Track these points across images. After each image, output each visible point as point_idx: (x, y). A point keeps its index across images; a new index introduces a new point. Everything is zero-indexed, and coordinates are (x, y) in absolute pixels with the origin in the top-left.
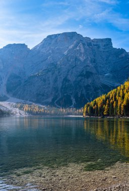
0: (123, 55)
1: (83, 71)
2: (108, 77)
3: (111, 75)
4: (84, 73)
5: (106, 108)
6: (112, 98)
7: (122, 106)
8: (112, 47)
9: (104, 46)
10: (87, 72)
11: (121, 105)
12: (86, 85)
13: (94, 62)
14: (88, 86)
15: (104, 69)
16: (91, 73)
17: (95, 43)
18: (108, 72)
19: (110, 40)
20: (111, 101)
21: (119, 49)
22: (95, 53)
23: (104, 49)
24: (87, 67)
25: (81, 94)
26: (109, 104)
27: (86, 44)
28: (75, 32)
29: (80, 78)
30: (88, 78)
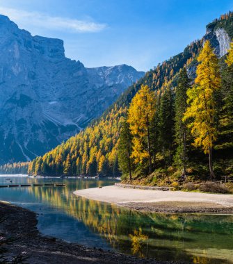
0: (80, 73)
1: (16, 93)
2: (54, 107)
3: (59, 105)
4: (18, 97)
5: (67, 165)
6: (74, 152)
7: (88, 165)
8: (63, 55)
9: (52, 51)
10: (22, 96)
11: (86, 163)
12: (19, 118)
13: (33, 78)
14: (22, 121)
15: (48, 94)
16: (29, 99)
17: (37, 44)
18: (55, 99)
19: (61, 42)
20: (73, 157)
21: (75, 61)
22: (37, 61)
23: (52, 57)
24: (23, 88)
25: (9, 134)
26: (70, 160)
27: (22, 41)
28: (7, 17)
29: (10, 105)
30: (23, 107)
